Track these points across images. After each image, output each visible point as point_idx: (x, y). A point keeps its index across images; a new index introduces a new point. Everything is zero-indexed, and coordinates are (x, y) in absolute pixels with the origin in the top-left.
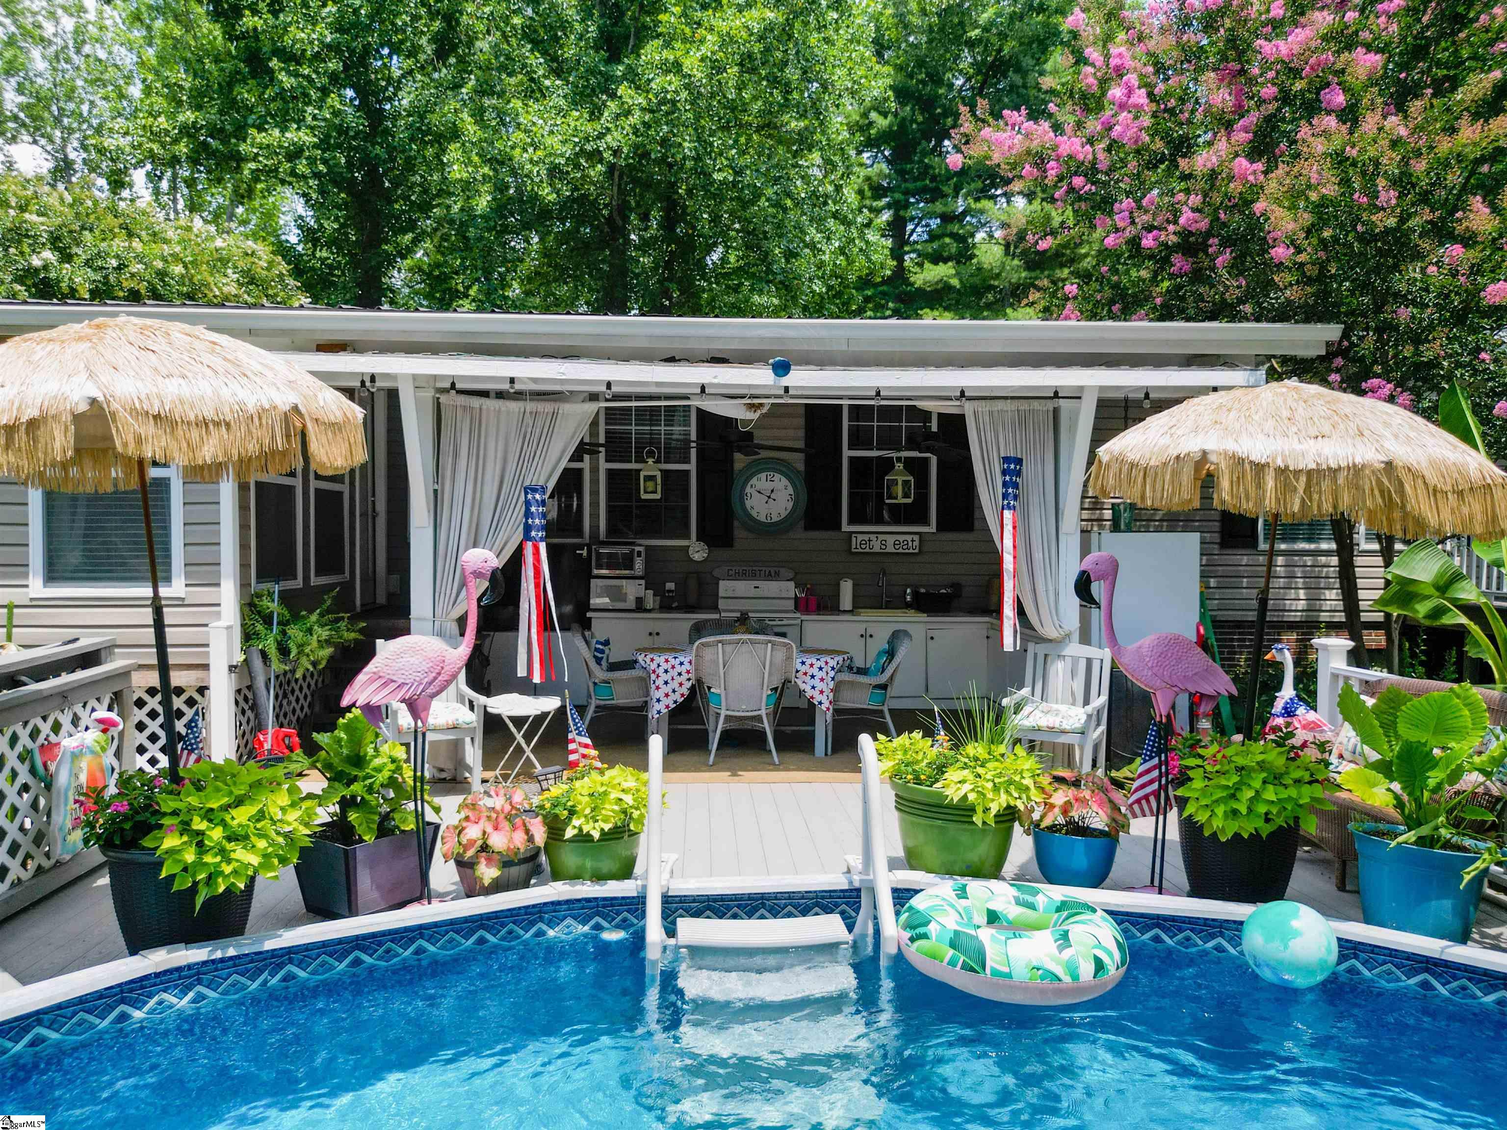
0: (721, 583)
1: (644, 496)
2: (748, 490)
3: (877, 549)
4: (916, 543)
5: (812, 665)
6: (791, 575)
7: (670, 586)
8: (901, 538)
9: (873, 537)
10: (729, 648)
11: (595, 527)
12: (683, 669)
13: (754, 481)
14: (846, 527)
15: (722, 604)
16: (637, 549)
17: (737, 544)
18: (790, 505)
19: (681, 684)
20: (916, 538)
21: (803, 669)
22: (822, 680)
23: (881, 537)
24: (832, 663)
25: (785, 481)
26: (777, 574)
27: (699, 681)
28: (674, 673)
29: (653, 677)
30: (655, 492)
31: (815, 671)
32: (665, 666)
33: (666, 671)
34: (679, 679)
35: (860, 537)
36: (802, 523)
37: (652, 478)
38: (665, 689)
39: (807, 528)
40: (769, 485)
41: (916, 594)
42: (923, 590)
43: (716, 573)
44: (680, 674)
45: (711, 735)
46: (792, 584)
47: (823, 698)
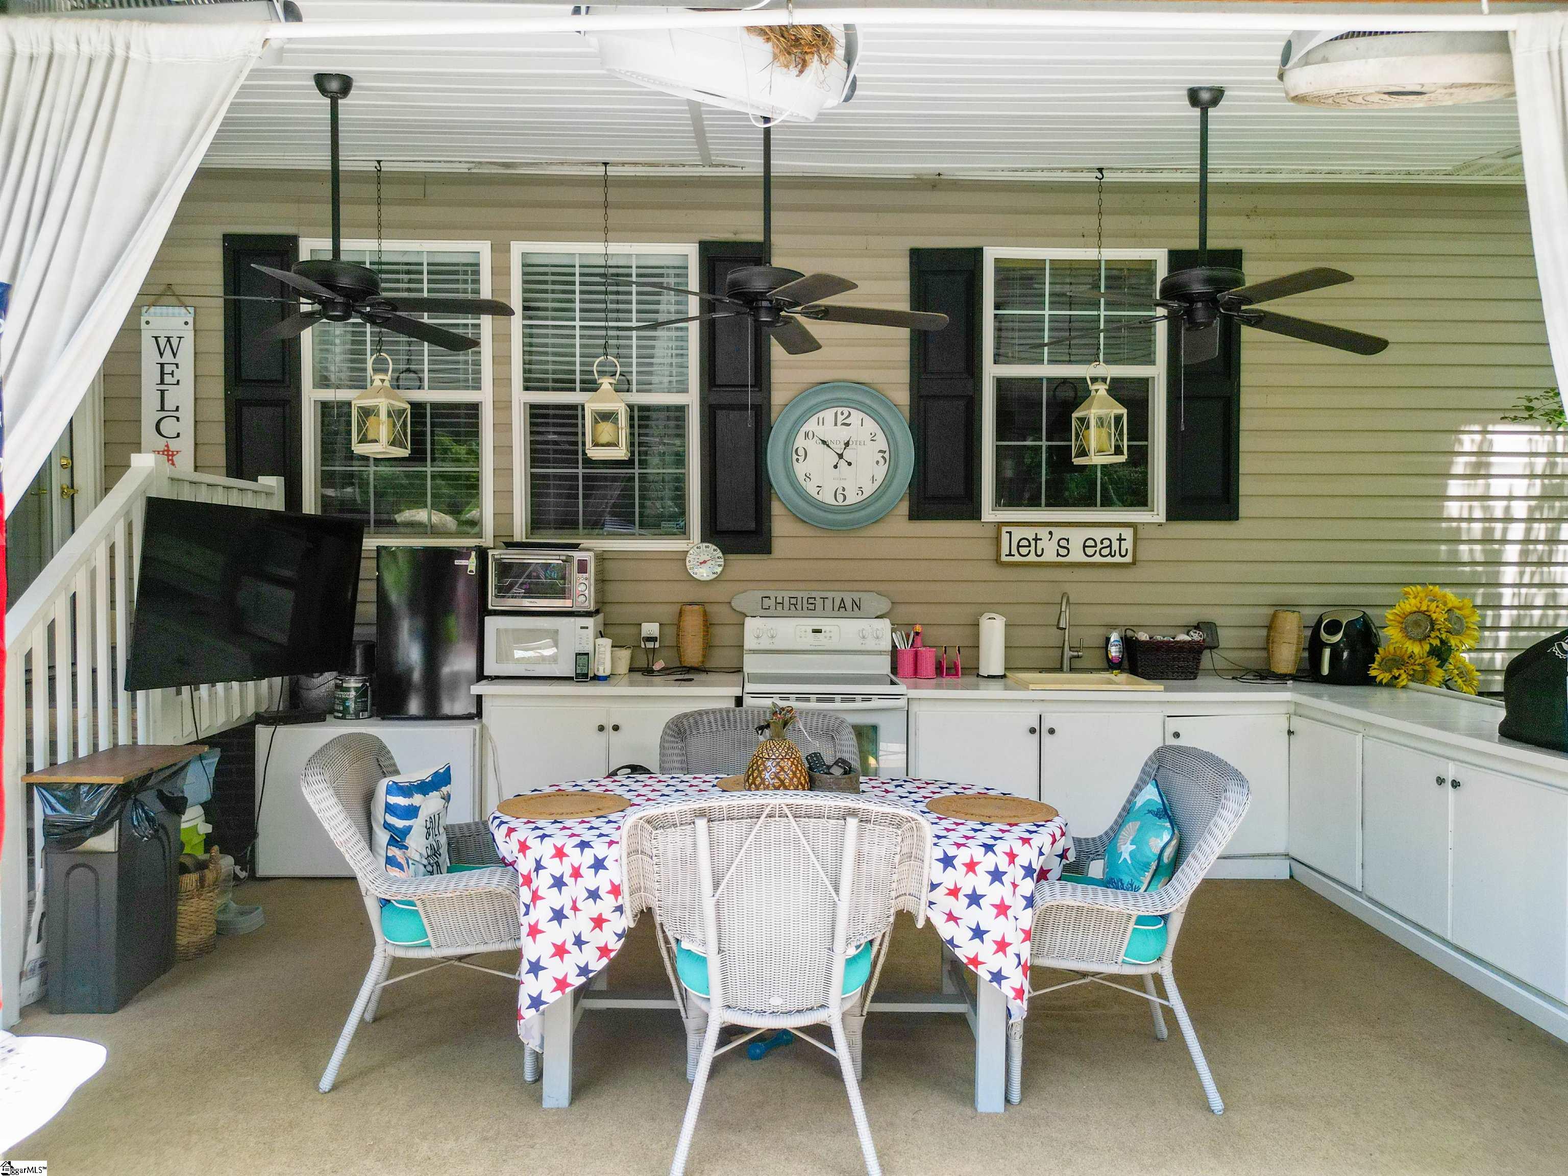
0: (749, 622)
1: (595, 453)
2: (800, 442)
3: (1050, 555)
4: (1127, 545)
5: (971, 866)
6: (884, 605)
7: (650, 629)
8: (1098, 534)
9: (1043, 533)
10: (728, 831)
11: (503, 516)
12: (602, 881)
13: (811, 425)
14: (989, 514)
15: (751, 665)
16: (577, 555)
17: (779, 546)
18: (881, 472)
19: (599, 922)
20: (1128, 533)
21: (949, 878)
22: (1002, 909)
23: (1059, 533)
24: (1027, 855)
25: (871, 425)
26: (856, 605)
27: (646, 916)
28: (576, 890)
29: (525, 894)
30: (614, 444)
31: (980, 882)
32: (554, 867)
33: (559, 883)
34: (590, 909)
35: (1018, 533)
36: (904, 508)
37: (607, 416)
38: (554, 933)
39: (916, 514)
40: (843, 434)
41: (1129, 643)
42: (1143, 636)
43: (737, 604)
44: (594, 895)
45: (692, 1040)
46: (885, 625)
47: (1008, 964)
